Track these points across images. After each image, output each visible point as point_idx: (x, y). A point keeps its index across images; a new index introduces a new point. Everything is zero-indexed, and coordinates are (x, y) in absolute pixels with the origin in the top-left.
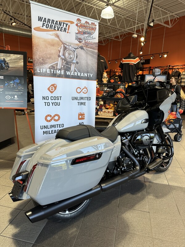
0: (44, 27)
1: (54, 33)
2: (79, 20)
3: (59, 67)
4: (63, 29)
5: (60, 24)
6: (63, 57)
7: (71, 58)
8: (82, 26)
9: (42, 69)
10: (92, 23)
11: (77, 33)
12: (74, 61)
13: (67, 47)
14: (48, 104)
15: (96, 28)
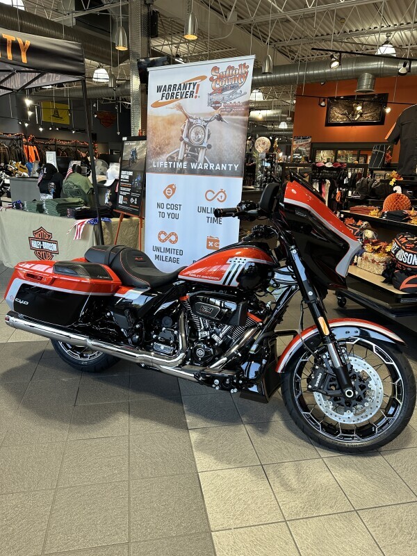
0: (164, 100)
1: (176, 105)
2: (215, 69)
3: (180, 157)
4: (189, 93)
5: (185, 87)
6: (187, 140)
7: (199, 140)
8: (220, 78)
9: (158, 162)
10: (240, 66)
11: (211, 95)
13: (194, 121)
14: (162, 215)
15: (247, 73)
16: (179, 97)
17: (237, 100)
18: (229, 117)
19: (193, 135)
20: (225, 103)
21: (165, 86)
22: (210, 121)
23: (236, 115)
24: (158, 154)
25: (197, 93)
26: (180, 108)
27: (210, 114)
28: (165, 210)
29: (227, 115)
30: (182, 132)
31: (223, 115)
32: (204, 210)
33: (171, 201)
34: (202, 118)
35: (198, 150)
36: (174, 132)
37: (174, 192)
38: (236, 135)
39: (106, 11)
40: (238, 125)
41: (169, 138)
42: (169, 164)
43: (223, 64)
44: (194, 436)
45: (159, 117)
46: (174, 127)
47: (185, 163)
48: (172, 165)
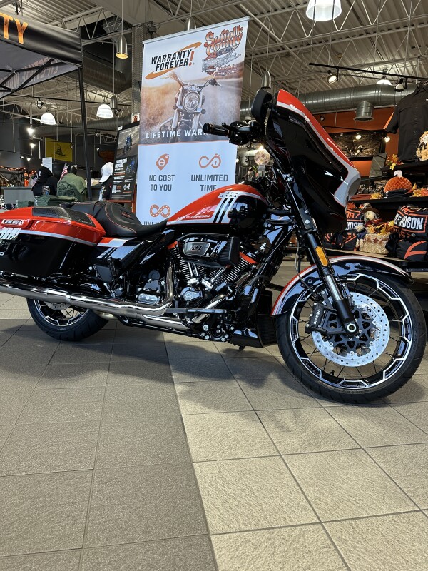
0: (159, 70)
1: (170, 74)
2: (210, 34)
3: (174, 126)
4: (183, 61)
5: (180, 55)
6: (181, 108)
7: (193, 106)
8: (215, 43)
9: (151, 134)
10: (234, 29)
11: (205, 60)
12: (199, 111)
13: (188, 88)
14: (155, 188)
15: (241, 35)
16: (174, 66)
17: (231, 63)
18: (224, 80)
19: (187, 102)
20: (219, 67)
21: (160, 57)
22: (205, 86)
23: (231, 77)
24: (151, 125)
25: (191, 60)
26: (175, 76)
27: (204, 79)
28: (157, 182)
29: (222, 78)
30: (176, 100)
31: (217, 79)
32: (198, 178)
33: (163, 172)
34: (196, 84)
35: (192, 116)
36: (169, 101)
37: (166, 163)
38: (231, 97)
39: (109, 40)
40: (232, 87)
41: (163, 108)
42: (162, 134)
43: (217, 30)
44: (179, 388)
45: (154, 88)
46: (168, 96)
47: (179, 131)
48: (166, 134)
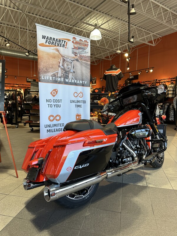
0: (47, 44)
1: (55, 48)
2: (74, 38)
3: (59, 75)
4: (62, 45)
5: (60, 41)
8: (77, 43)
9: (45, 77)
10: (85, 41)
11: (73, 49)
12: (72, 71)
14: (51, 106)
15: (88, 45)
16: (57, 45)
21: (48, 37)
25: (66, 46)
26: (58, 51)
28: (52, 103)
29: (81, 60)
30: (60, 63)
33: (55, 98)
35: (68, 73)
36: (55, 62)
37: (57, 93)
46: (54, 59)
48: (55, 79)
